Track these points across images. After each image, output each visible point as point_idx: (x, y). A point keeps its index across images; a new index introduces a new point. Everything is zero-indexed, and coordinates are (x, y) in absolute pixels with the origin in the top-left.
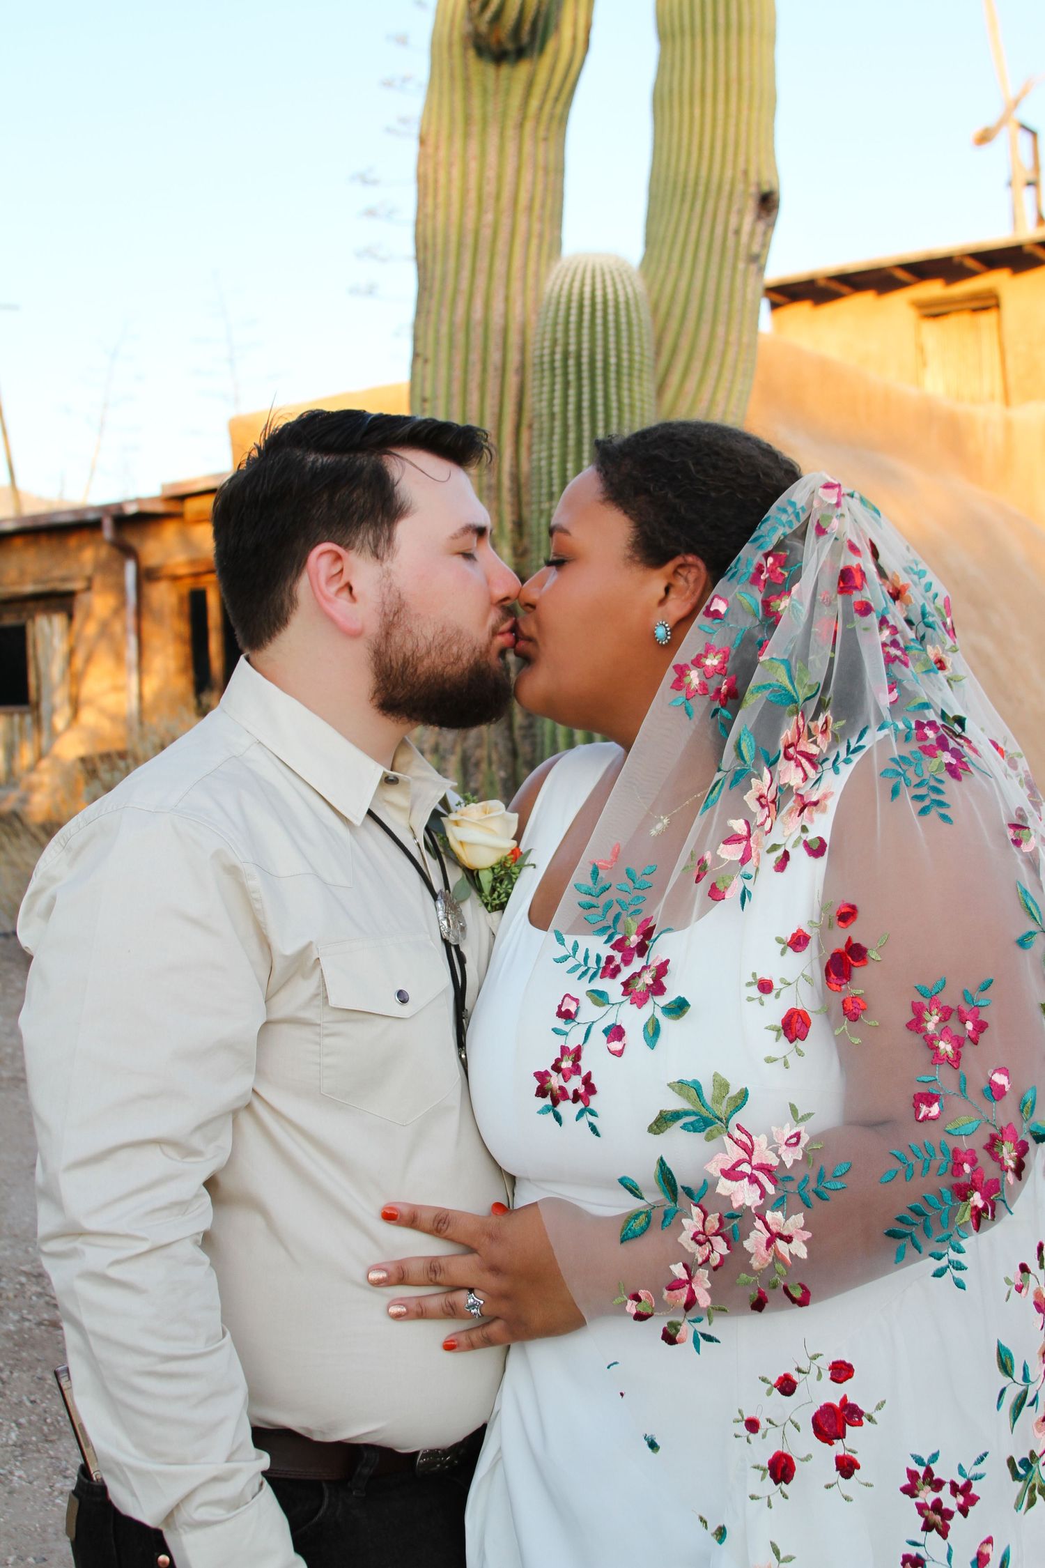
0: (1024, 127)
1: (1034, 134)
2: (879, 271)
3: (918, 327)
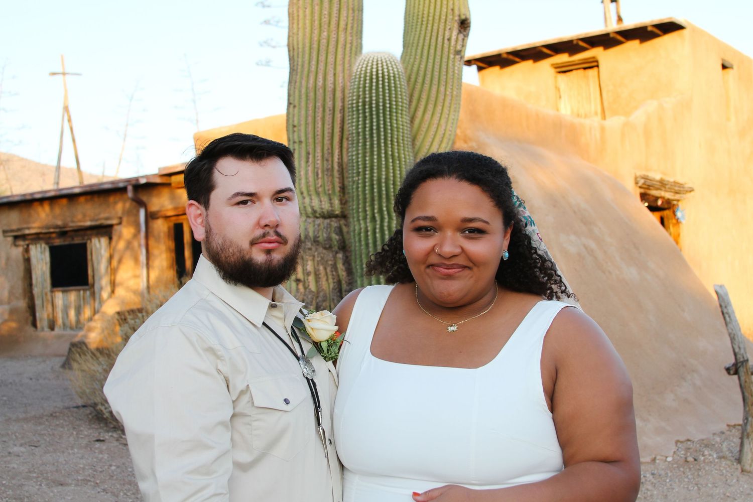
2: (534, 49)
3: (556, 78)
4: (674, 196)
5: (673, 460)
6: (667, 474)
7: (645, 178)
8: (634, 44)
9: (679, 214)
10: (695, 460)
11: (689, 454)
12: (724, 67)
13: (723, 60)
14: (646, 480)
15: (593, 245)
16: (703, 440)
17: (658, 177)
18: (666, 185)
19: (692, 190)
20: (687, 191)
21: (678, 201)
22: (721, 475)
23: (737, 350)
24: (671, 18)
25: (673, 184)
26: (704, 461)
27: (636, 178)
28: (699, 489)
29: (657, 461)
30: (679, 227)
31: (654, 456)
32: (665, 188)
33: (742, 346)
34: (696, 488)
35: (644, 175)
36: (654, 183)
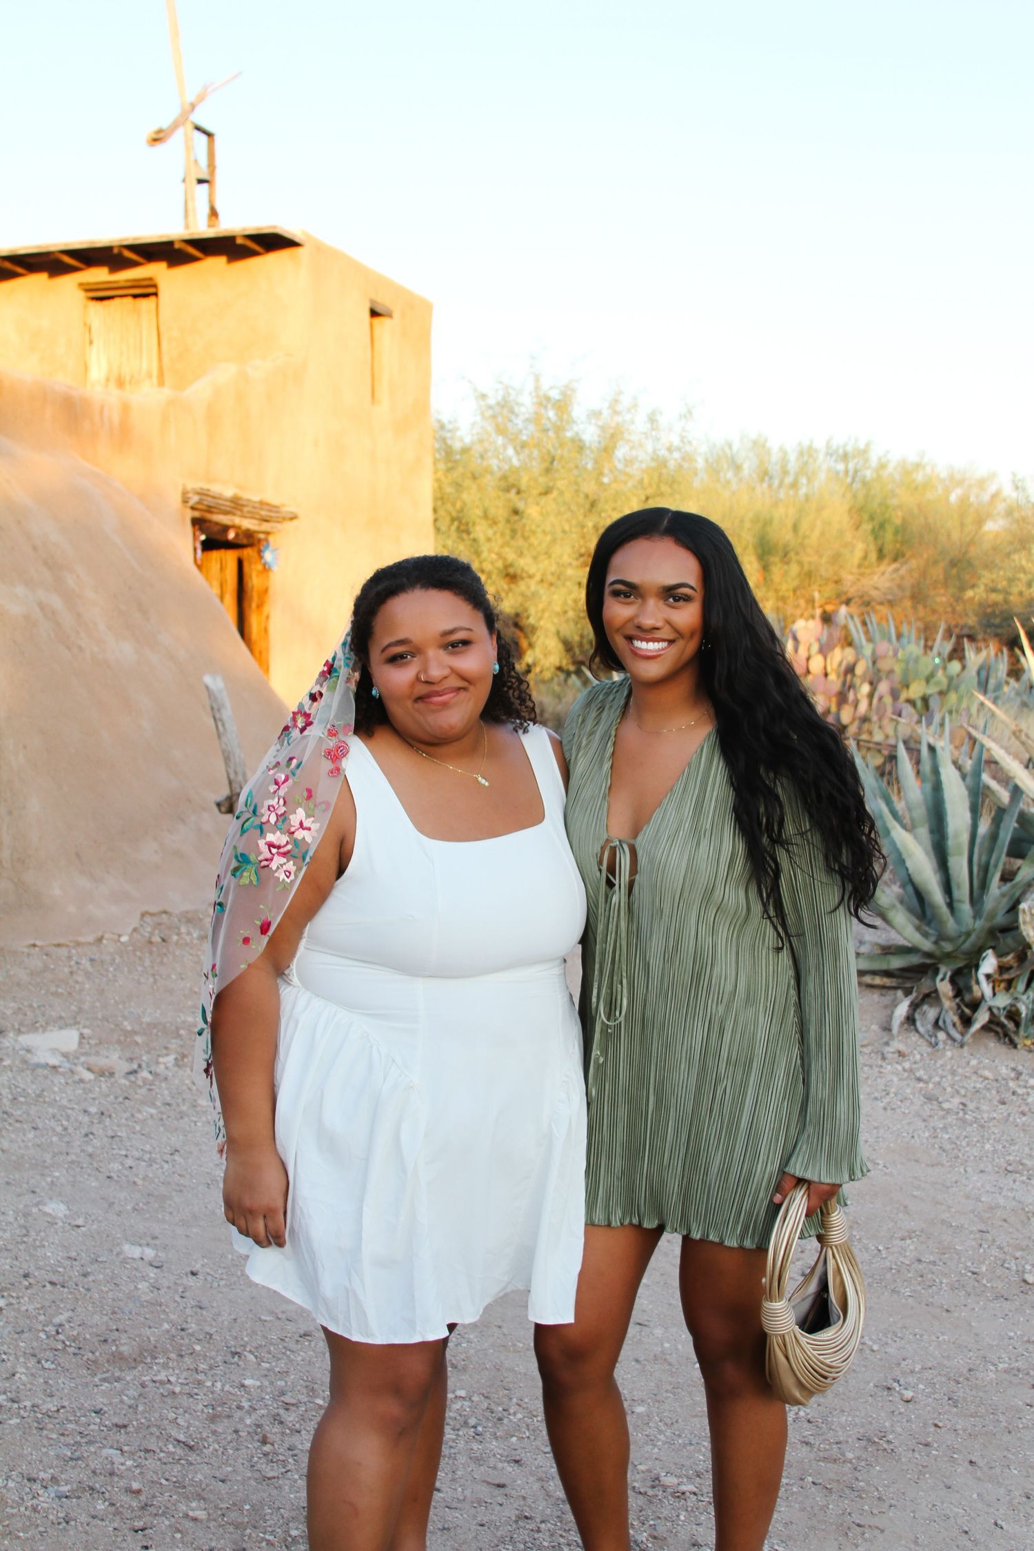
0: (198, 128)
1: (209, 135)
2: (48, 254)
3: (85, 307)
4: (260, 525)
5: (130, 940)
6: (114, 960)
7: (202, 493)
8: (217, 263)
9: (268, 556)
10: (164, 940)
11: (157, 931)
12: (374, 313)
13: (372, 301)
14: (79, 969)
15: (56, 602)
16: (187, 912)
17: (229, 492)
18: (243, 506)
19: (293, 517)
20: (284, 519)
21: (268, 533)
22: (195, 963)
23: (232, 776)
24: (275, 227)
25: (257, 505)
26: (177, 943)
27: (185, 493)
28: (155, 981)
29: (104, 942)
30: (268, 577)
31: (100, 934)
32: (241, 511)
33: (239, 770)
34: (151, 980)
35: (202, 489)
36: (221, 502)
